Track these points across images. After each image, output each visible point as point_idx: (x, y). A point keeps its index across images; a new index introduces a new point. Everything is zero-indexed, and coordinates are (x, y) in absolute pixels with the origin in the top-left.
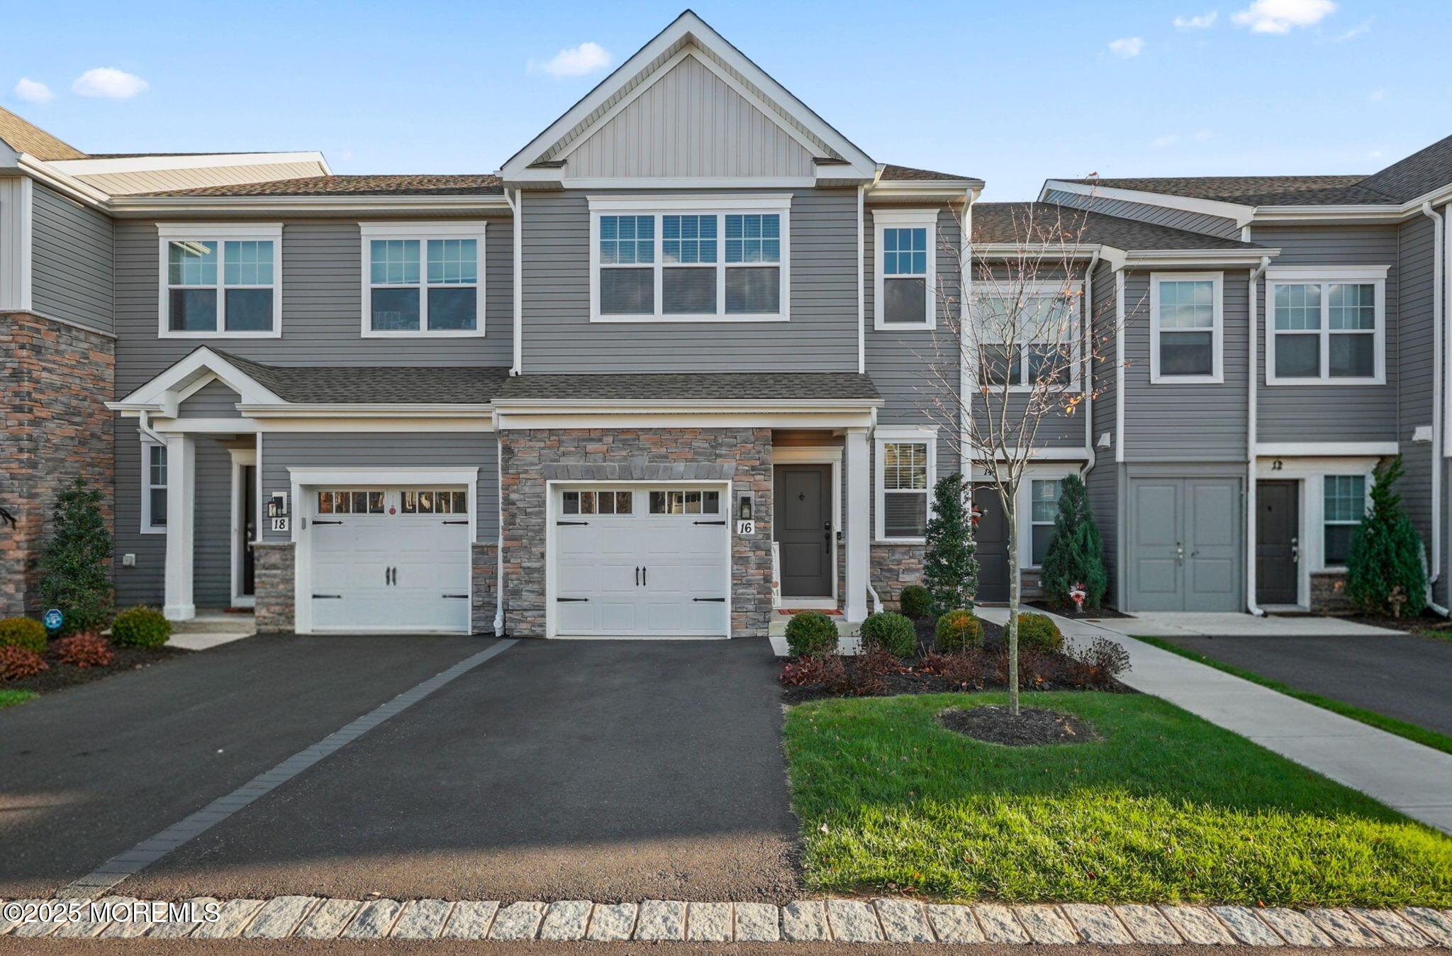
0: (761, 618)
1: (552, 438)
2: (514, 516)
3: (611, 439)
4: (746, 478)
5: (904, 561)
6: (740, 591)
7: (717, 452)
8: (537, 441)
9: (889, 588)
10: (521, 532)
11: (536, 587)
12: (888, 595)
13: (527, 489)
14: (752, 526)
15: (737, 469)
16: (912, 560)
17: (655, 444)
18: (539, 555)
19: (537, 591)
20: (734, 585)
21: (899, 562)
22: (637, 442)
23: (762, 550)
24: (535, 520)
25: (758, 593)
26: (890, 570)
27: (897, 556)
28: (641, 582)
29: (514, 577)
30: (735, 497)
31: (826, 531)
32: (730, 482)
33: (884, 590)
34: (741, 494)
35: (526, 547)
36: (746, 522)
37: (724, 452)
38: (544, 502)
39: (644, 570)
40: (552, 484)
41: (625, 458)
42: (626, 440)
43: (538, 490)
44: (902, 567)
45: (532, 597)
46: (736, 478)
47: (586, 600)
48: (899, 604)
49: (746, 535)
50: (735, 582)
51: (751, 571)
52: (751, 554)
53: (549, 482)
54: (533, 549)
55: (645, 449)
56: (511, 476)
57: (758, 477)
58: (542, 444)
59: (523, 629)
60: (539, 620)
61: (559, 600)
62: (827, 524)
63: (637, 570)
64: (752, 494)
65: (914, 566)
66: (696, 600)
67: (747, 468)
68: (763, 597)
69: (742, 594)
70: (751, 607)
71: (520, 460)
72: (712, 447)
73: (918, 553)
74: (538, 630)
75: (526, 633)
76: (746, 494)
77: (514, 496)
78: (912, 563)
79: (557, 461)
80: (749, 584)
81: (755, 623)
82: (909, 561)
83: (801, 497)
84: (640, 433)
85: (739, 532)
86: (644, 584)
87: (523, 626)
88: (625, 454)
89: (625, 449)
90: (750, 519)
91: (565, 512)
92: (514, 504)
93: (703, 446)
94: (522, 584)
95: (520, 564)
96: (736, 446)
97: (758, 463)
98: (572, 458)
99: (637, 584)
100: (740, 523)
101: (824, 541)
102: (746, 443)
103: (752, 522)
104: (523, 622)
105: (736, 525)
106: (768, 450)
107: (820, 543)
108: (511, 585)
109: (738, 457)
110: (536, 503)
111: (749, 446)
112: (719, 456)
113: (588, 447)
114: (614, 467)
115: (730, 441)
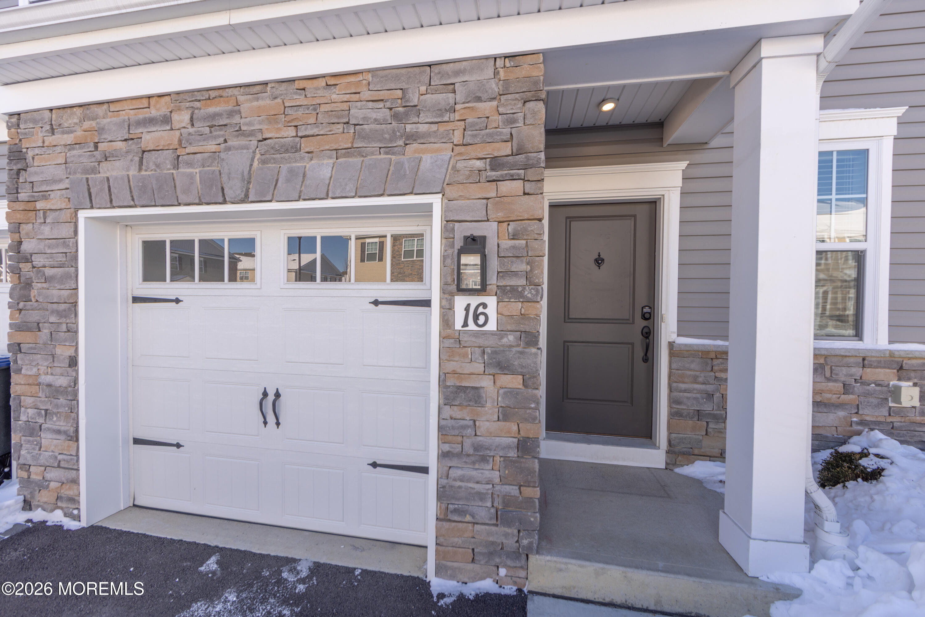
1: (87, 124)
2: (28, 283)
3: (184, 117)
4: (477, 191)
7: (409, 128)
8: (63, 133)
10: (37, 315)
11: (60, 423)
13: (47, 231)
14: (492, 310)
15: (454, 168)
16: (831, 384)
17: (272, 119)
18: (67, 361)
19: (65, 433)
20: (444, 454)
22: (236, 119)
23: (514, 373)
25: (504, 480)
28: (271, 420)
29: (28, 401)
30: (447, 238)
31: (645, 323)
32: (436, 201)
34: (462, 231)
35: (46, 345)
36: (474, 301)
37: (423, 128)
38: (73, 256)
39: (278, 395)
40: (89, 219)
41: (215, 157)
42: (214, 116)
43: (65, 231)
46: (451, 192)
49: (475, 334)
50: (447, 448)
51: (484, 425)
52: (486, 383)
53: (82, 215)
54: (59, 350)
55: (252, 134)
56: (22, 206)
57: (506, 187)
58: (69, 139)
60: (70, 490)
61: (138, 442)
62: (646, 310)
63: (265, 394)
64: (490, 231)
65: (833, 397)
66: (375, 465)
67: (479, 164)
68: (513, 490)
69: (462, 479)
70: (482, 513)
71: (36, 173)
72: (396, 117)
73: (844, 370)
76: (477, 230)
77: (28, 246)
78: (830, 391)
79: (94, 171)
80: (481, 457)
81: (493, 553)
82: (823, 386)
83: (599, 261)
84: (241, 99)
85: (458, 325)
86: (278, 424)
88: (213, 148)
89: (215, 137)
90: (483, 290)
91: (146, 278)
92: (27, 260)
93: (374, 115)
94: (39, 415)
95: (37, 376)
96: (452, 110)
97: (507, 149)
98: (117, 164)
99: (265, 423)
100: (460, 302)
101: (638, 339)
102: (479, 99)
103: (491, 301)
105: (451, 308)
106: (534, 113)
107: (632, 344)
109: (457, 138)
110: (61, 258)
111: (487, 107)
112: (411, 138)
113: (146, 137)
114: (191, 177)
115: (440, 97)
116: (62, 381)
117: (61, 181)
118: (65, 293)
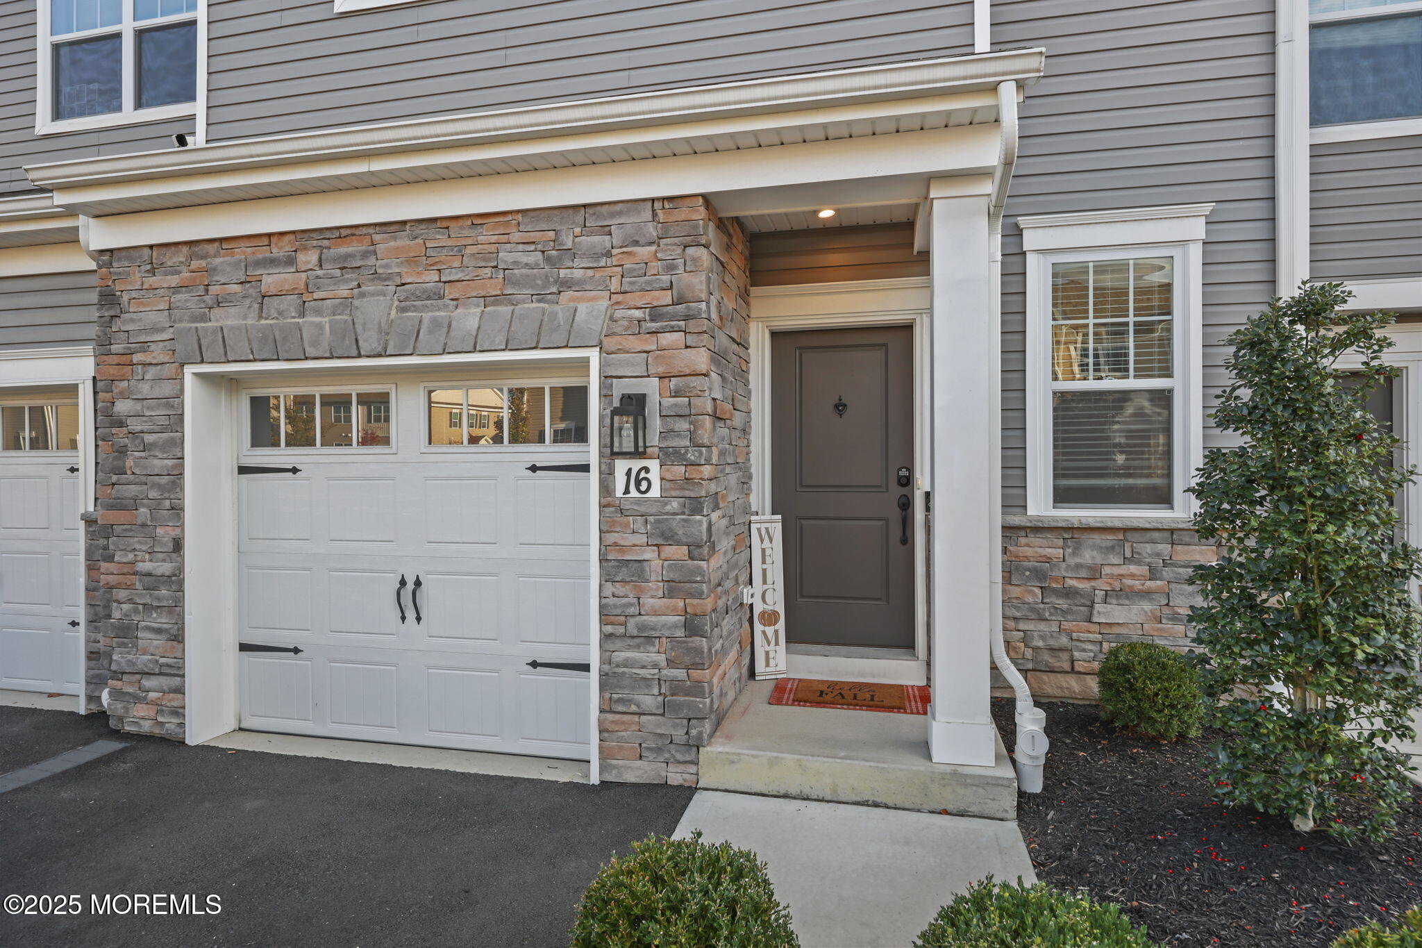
0: (680, 735)
1: (195, 264)
2: (122, 452)
3: (311, 258)
5: (1107, 570)
6: (620, 656)
7: (563, 273)
8: (166, 274)
9: (1064, 640)
10: (133, 490)
11: (161, 620)
12: (1065, 656)
13: (145, 389)
14: (654, 475)
15: (612, 319)
16: (1133, 569)
17: (412, 261)
18: (171, 545)
19: (166, 630)
20: (606, 638)
21: (1095, 573)
22: (371, 261)
23: (679, 543)
24: (160, 463)
25: (671, 663)
26: (1069, 593)
27: (1088, 556)
28: (410, 614)
29: (122, 594)
30: (605, 395)
32: (594, 355)
33: (1052, 642)
34: (620, 388)
35: (144, 525)
36: (636, 465)
37: (578, 274)
38: (179, 420)
39: (418, 583)
40: (197, 375)
41: (347, 303)
42: (346, 257)
43: (167, 389)
44: (1102, 585)
45: (158, 642)
46: (610, 343)
47: (296, 651)
48: (1093, 684)
49: (637, 501)
50: (609, 629)
51: (649, 602)
52: (650, 554)
53: (189, 370)
54: (160, 531)
55: (388, 277)
56: (115, 359)
57: (667, 339)
58: (173, 281)
59: (140, 719)
60: (173, 701)
61: (244, 647)
62: (904, 472)
63: (403, 583)
64: (651, 387)
65: (1137, 584)
66: (534, 664)
67: (638, 314)
68: (680, 674)
69: (626, 663)
70: (649, 701)
71: (132, 320)
72: (548, 260)
73: (1149, 548)
74: (170, 723)
75: (147, 727)
76: (637, 387)
77: (122, 407)
78: (1133, 576)
79: (204, 318)
80: (646, 638)
81: (661, 747)
82: (1123, 570)
83: (840, 407)
84: (377, 237)
85: (619, 492)
86: (419, 619)
87: (140, 711)
88: (345, 293)
89: (347, 281)
90: (638, 453)
91: (256, 442)
92: (121, 424)
93: (525, 259)
94: (136, 611)
95: (133, 563)
96: (608, 254)
97: (666, 298)
98: (232, 311)
99: (403, 618)
100: (621, 466)
101: (895, 513)
102: (636, 243)
103: (654, 465)
104: (143, 700)
105: (611, 473)
106: (695, 260)
107: (886, 520)
108: (116, 614)
109: (614, 286)
110: (163, 421)
111: (645, 252)
112: (566, 284)
113: (267, 280)
114: (320, 326)
115: (596, 239)
116: (165, 568)
117: (163, 330)
118: (170, 463)
